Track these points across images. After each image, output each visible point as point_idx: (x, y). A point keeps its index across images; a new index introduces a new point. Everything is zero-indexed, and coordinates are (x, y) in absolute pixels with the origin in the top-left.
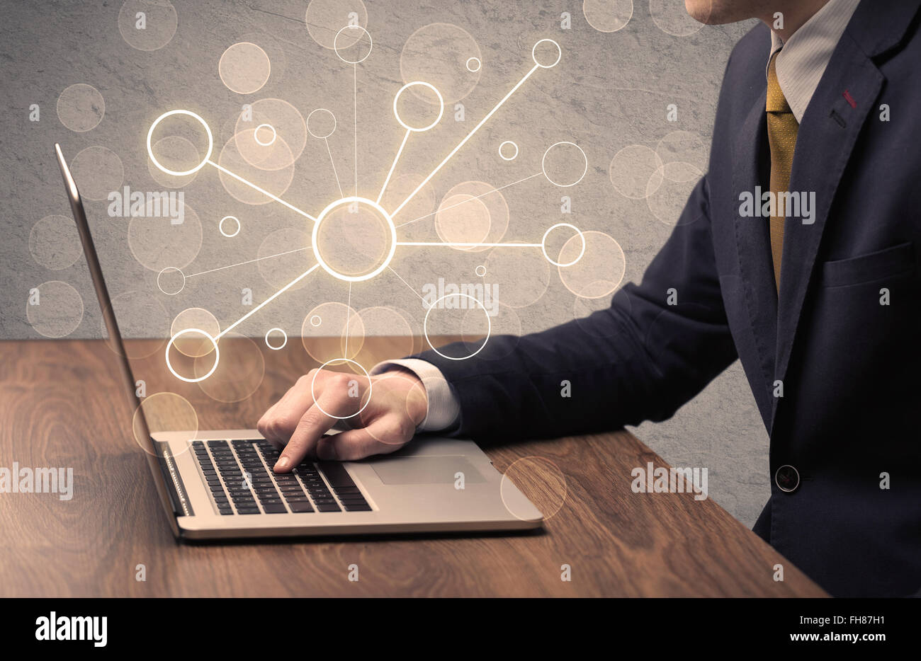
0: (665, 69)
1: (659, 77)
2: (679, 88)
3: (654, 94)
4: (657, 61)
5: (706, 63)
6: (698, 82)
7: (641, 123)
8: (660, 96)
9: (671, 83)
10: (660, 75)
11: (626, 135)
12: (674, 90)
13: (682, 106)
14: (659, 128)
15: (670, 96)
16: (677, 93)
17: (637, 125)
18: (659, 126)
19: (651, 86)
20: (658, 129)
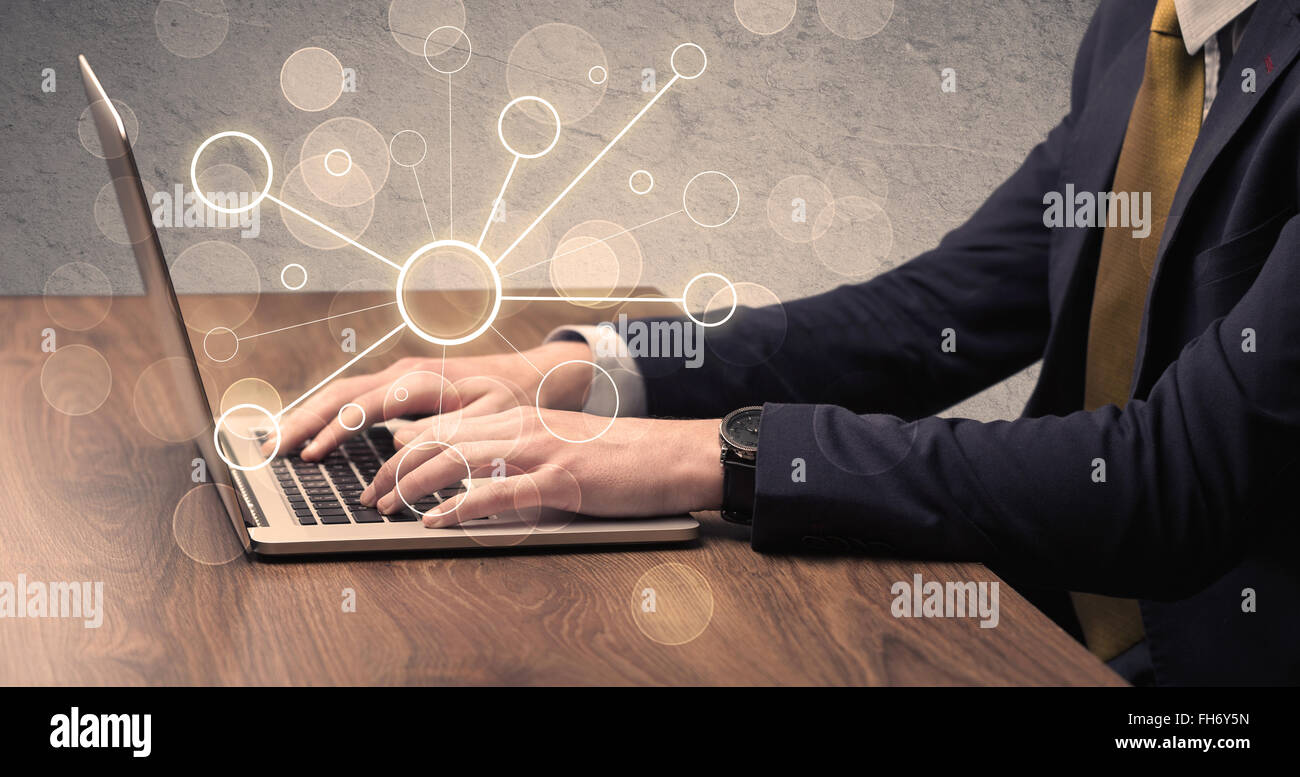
0: (977, 117)
1: (970, 127)
2: (998, 144)
3: (962, 152)
4: (966, 105)
5: (1037, 108)
6: (1026, 135)
7: (943, 194)
8: (970, 155)
9: (987, 136)
10: (971, 124)
11: (923, 211)
12: (990, 146)
13: (1002, 170)
14: (970, 202)
15: (986, 155)
16: (996, 150)
17: (937, 197)
18: (968, 197)
19: (959, 142)
20: (968, 202)
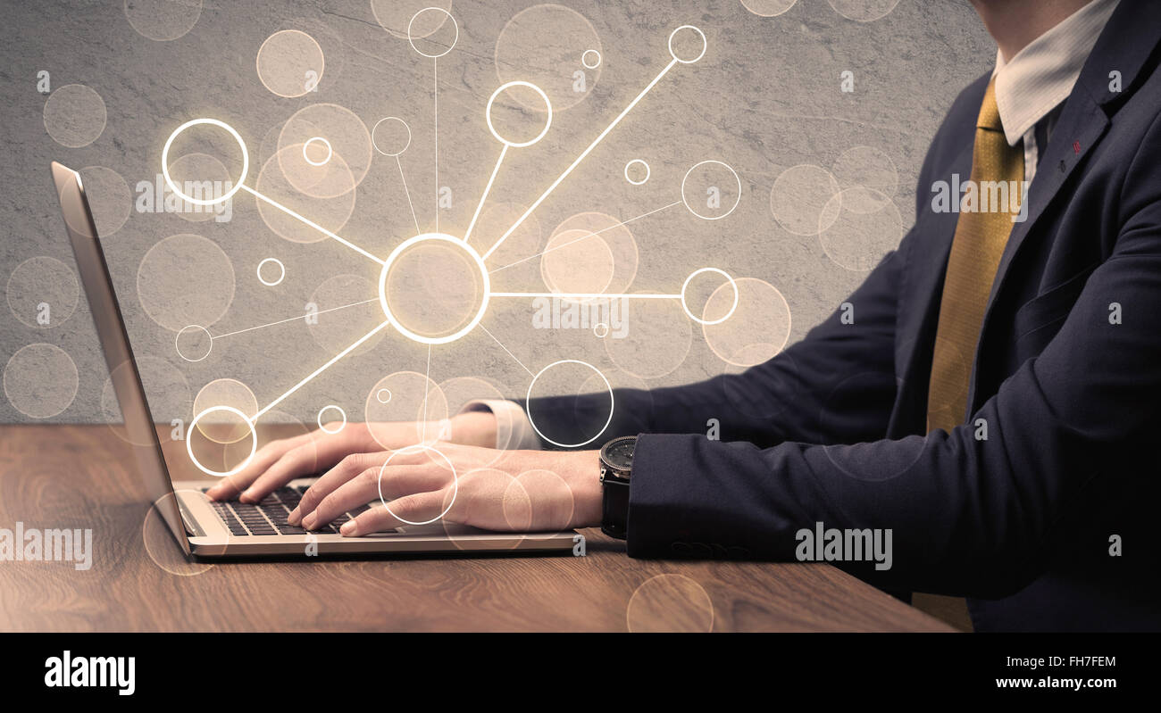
0: (866, 92)
1: (860, 101)
2: (886, 117)
3: (853, 124)
5: (921, 84)
7: (836, 163)
8: (860, 126)
9: (875, 109)
10: (861, 99)
12: (879, 119)
13: (890, 140)
14: (860, 169)
15: (875, 127)
16: (883, 122)
17: (830, 165)
18: (859, 166)
19: (850, 114)
20: (858, 170)
